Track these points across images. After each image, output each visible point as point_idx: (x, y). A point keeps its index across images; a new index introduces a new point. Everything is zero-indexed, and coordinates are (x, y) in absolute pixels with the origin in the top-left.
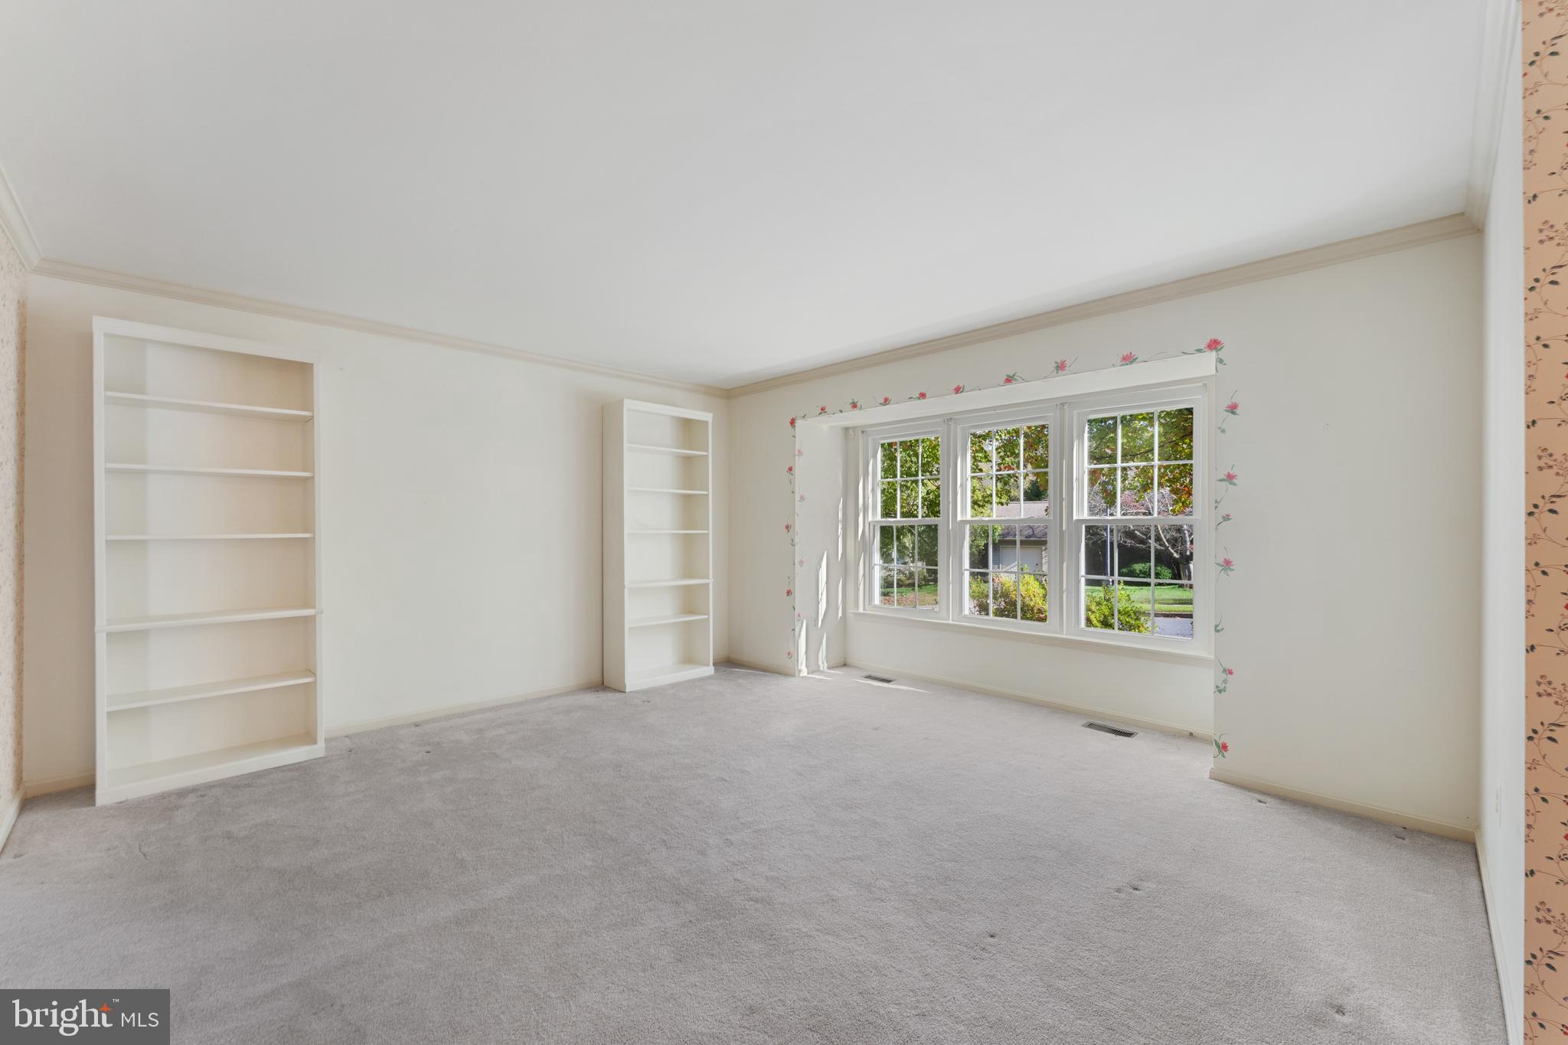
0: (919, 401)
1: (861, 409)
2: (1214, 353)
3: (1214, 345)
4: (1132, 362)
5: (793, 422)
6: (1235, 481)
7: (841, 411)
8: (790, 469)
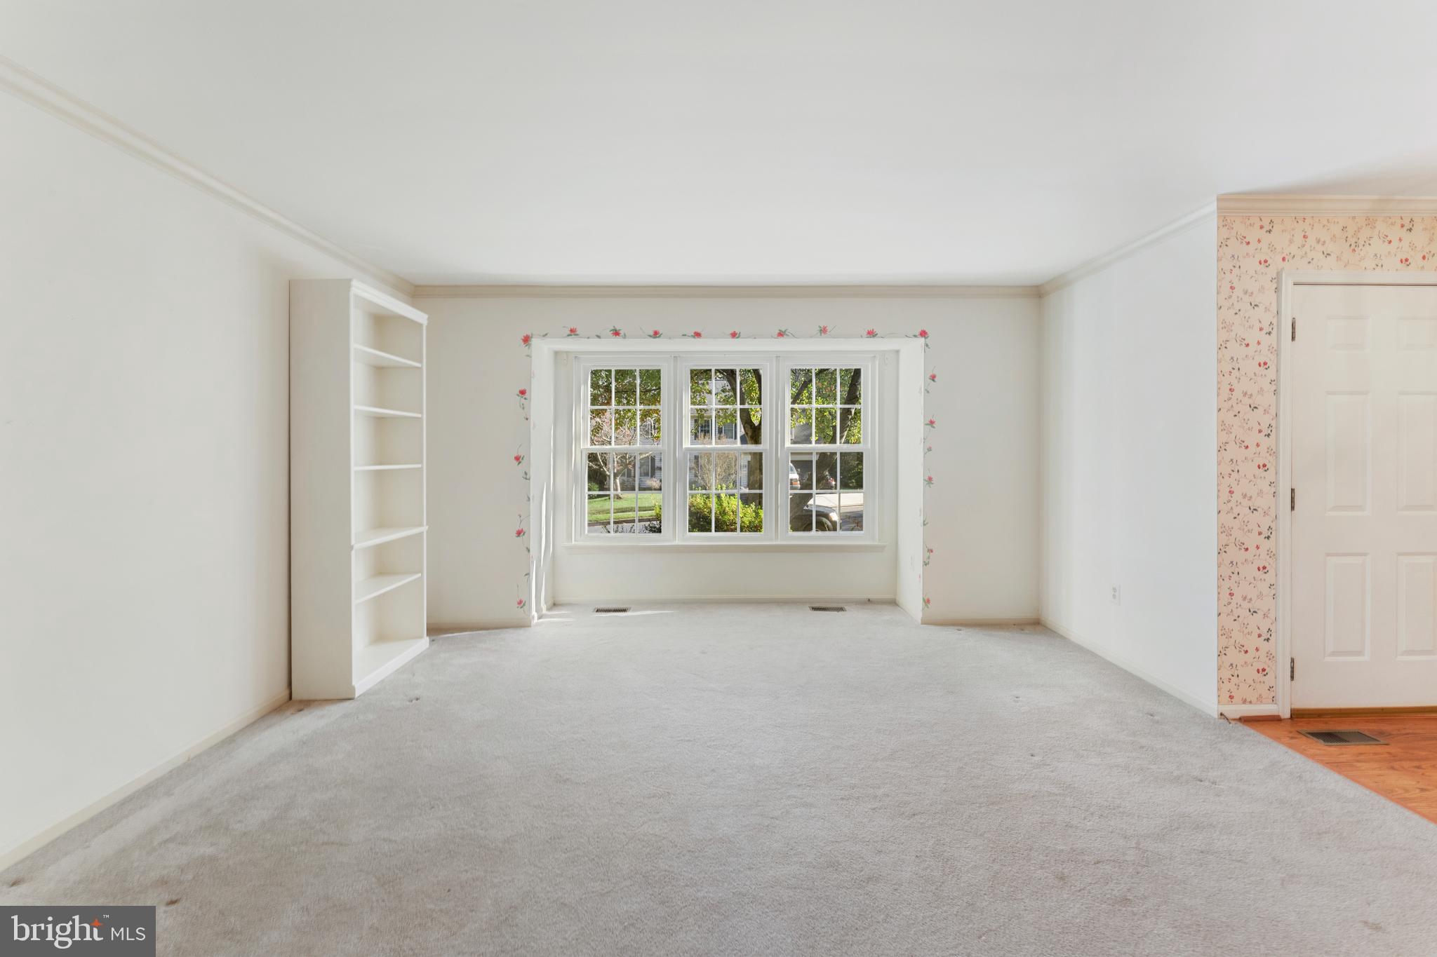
0: (693, 339)
1: (625, 337)
2: (923, 339)
3: (923, 334)
4: (874, 336)
5: (527, 340)
6: (934, 425)
7: (599, 337)
8: (523, 392)
